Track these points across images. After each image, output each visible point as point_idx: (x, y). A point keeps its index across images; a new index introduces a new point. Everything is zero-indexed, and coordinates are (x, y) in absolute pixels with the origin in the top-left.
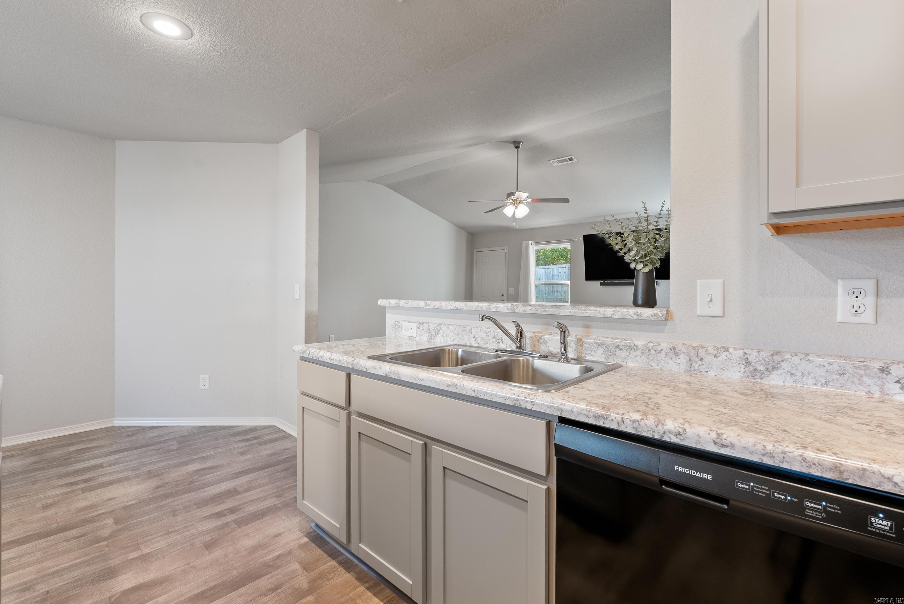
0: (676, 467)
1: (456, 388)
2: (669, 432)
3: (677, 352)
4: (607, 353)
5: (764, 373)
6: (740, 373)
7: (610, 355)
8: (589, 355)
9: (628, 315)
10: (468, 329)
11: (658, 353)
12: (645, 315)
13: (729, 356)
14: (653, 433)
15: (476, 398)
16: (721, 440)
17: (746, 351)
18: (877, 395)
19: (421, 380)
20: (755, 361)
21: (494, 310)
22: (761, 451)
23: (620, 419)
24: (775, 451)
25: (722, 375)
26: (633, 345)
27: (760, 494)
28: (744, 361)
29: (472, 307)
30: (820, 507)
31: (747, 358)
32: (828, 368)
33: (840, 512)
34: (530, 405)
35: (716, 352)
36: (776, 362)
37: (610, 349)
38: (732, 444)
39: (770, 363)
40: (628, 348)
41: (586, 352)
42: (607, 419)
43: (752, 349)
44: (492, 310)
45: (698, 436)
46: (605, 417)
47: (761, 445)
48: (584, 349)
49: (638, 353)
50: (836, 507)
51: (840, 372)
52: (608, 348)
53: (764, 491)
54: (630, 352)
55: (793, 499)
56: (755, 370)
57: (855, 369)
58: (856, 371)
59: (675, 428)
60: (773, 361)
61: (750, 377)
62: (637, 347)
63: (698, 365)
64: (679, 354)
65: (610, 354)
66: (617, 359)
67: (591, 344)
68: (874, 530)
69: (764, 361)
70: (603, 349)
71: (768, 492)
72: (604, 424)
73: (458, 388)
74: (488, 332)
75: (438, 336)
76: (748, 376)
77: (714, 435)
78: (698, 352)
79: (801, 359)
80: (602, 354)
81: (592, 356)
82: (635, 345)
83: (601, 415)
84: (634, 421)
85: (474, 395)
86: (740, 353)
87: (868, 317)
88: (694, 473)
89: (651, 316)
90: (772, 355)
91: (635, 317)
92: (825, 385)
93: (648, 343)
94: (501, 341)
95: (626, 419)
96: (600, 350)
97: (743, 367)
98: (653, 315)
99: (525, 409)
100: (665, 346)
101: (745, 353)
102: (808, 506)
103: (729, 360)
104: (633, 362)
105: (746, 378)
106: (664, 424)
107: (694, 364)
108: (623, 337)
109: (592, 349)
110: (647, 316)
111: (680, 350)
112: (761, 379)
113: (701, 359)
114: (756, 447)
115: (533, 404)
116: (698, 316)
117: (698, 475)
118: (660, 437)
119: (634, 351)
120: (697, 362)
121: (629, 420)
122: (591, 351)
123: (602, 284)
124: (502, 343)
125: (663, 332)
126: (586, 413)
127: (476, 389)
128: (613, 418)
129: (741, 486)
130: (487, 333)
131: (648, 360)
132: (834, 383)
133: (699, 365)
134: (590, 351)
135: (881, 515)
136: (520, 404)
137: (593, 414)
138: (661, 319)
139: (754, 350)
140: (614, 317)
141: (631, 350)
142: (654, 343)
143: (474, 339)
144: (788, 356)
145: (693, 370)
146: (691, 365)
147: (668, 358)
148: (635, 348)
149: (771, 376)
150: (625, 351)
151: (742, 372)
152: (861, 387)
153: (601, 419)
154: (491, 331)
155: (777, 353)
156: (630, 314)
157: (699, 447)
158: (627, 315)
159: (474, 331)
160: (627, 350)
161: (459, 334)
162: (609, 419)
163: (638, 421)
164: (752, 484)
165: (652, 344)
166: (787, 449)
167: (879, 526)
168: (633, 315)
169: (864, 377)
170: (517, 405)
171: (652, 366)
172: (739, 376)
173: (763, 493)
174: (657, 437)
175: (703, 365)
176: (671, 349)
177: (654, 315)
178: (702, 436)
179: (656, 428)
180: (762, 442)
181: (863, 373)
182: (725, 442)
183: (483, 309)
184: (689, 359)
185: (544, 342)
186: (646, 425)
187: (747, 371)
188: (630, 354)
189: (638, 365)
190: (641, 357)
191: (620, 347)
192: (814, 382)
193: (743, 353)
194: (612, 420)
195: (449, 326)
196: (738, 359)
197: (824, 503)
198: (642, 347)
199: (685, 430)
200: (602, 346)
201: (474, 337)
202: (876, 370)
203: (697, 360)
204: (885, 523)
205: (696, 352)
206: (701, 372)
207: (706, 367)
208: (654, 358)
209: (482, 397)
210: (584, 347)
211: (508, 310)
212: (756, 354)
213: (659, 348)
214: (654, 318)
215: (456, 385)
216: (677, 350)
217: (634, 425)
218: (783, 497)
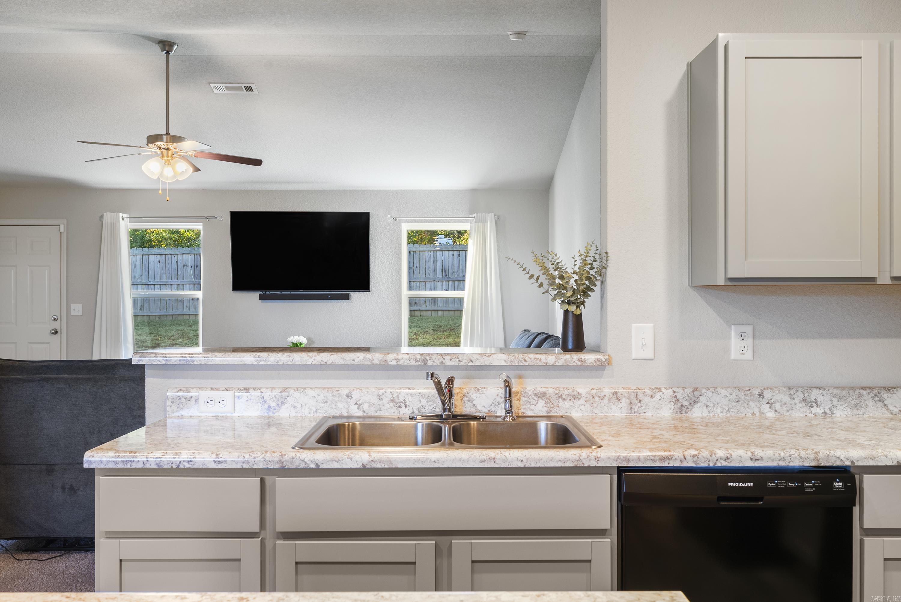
0: (729, 484)
1: (495, 462)
2: (721, 459)
3: (619, 396)
4: (548, 405)
5: (688, 408)
6: (671, 410)
7: (553, 407)
8: (528, 409)
9: (572, 362)
10: (345, 392)
11: (601, 399)
12: (589, 362)
13: (662, 396)
14: (709, 463)
15: (525, 468)
16: (755, 456)
17: (675, 389)
18: (758, 414)
19: (435, 462)
20: (682, 398)
21: (394, 363)
22: (779, 458)
23: (682, 457)
24: (786, 456)
25: (657, 414)
26: (576, 393)
27: (782, 487)
28: (673, 399)
29: (354, 360)
30: (812, 485)
31: (676, 396)
32: (730, 398)
33: (821, 484)
34: (594, 462)
35: (652, 393)
36: (696, 397)
37: (552, 400)
38: (762, 457)
39: (692, 398)
40: (571, 397)
41: (524, 407)
42: (671, 459)
43: (678, 388)
44: (390, 363)
45: (740, 457)
46: (670, 458)
47: (778, 454)
48: (522, 404)
49: (582, 401)
50: (819, 482)
51: (737, 400)
52: (550, 399)
53: (784, 484)
54: (573, 402)
55: (799, 484)
56: (682, 406)
57: (745, 397)
58: (746, 398)
59: (724, 454)
60: (695, 396)
61: (678, 413)
62: (581, 395)
63: (637, 407)
64: (621, 398)
65: (552, 405)
66: (559, 410)
67: (530, 397)
68: (836, 489)
69: (688, 397)
70: (544, 401)
71: (786, 484)
72: (669, 464)
73: (497, 462)
74: (381, 394)
75: (284, 407)
76: (677, 412)
77: (750, 454)
78: (637, 394)
79: (712, 393)
80: (543, 407)
81: (532, 410)
82: (578, 394)
83: (666, 457)
84: (694, 456)
85: (521, 465)
86: (670, 392)
87: (749, 355)
88: (741, 485)
89: (595, 362)
90: (693, 391)
91: (579, 363)
92: (728, 412)
93: (591, 390)
94: (403, 405)
95: (687, 456)
96: (541, 403)
97: (673, 404)
98: (596, 360)
99: (589, 467)
100: (607, 391)
101: (674, 392)
102: (806, 486)
103: (662, 399)
104: (577, 411)
105: (676, 414)
106: (716, 453)
107: (634, 407)
108: (564, 387)
109: (531, 403)
110: (591, 362)
111: (621, 394)
112: (686, 413)
113: (640, 401)
114: (775, 456)
115: (598, 461)
116: (634, 359)
117: (744, 485)
118: (714, 464)
119: (577, 400)
120: (636, 404)
121: (689, 456)
122: (531, 405)
123: (261, 298)
124: (406, 407)
125: (601, 378)
126: (652, 458)
127: (524, 459)
128: (676, 457)
129: (771, 485)
130: (379, 395)
131: (592, 408)
132: (733, 409)
133: (639, 407)
134: (529, 405)
135: (838, 480)
136: (582, 463)
137: (658, 458)
138: (604, 365)
139: (680, 388)
140: (557, 364)
141: (575, 399)
142: (597, 390)
143: (357, 406)
144: (704, 391)
145: (633, 413)
146: (631, 408)
147: (611, 404)
148: (579, 397)
149: (693, 410)
150: (568, 401)
151: (672, 409)
152: (748, 410)
153: (666, 460)
154: (386, 392)
155: (696, 389)
156: (574, 360)
157: (741, 465)
158: (570, 362)
159: (356, 395)
160: (570, 400)
161: (326, 402)
162: (673, 458)
163: (696, 455)
164: (776, 482)
165: (595, 391)
166: (791, 453)
167: (838, 486)
168: (577, 361)
169: (750, 402)
170: (578, 466)
171: (596, 414)
172: (670, 413)
173: (783, 485)
174: (711, 464)
175: (642, 406)
176: (613, 394)
177: (598, 360)
178: (742, 456)
179: (711, 458)
180: (777, 452)
181: (749, 399)
182: (757, 457)
183: (374, 362)
184: (629, 402)
185: (469, 401)
186: (703, 457)
187: (676, 408)
188: (573, 404)
189: (582, 415)
190: (585, 405)
191: (564, 397)
192: (721, 411)
193: (672, 392)
194: (676, 459)
195: (306, 391)
196: (669, 398)
197: (813, 482)
198: (586, 395)
199: (731, 454)
200: (543, 398)
201: (356, 404)
202: (757, 395)
203: (637, 402)
204: (840, 484)
205: (636, 395)
206: (640, 413)
207: (644, 408)
208: (597, 405)
209: (533, 465)
210: (521, 401)
211: (416, 362)
212: (682, 391)
213: (602, 395)
214: (598, 363)
215: (494, 459)
216: (619, 395)
217: (694, 459)
218: (793, 485)
